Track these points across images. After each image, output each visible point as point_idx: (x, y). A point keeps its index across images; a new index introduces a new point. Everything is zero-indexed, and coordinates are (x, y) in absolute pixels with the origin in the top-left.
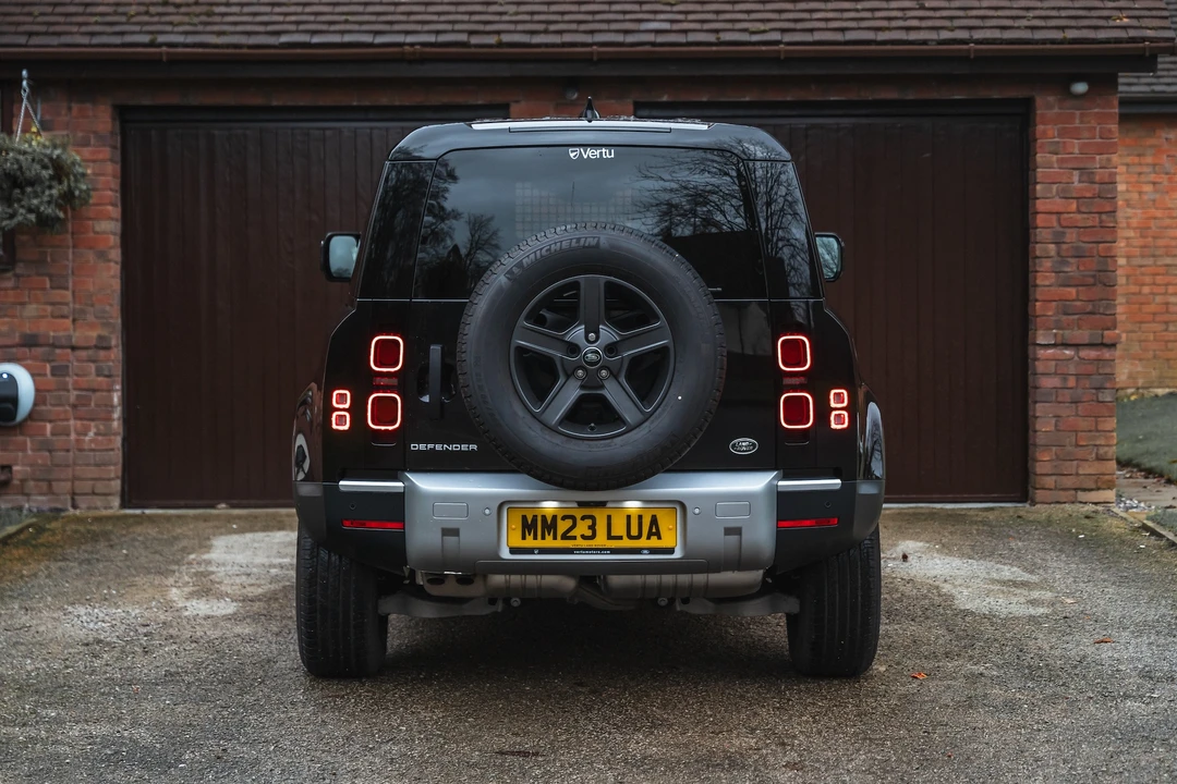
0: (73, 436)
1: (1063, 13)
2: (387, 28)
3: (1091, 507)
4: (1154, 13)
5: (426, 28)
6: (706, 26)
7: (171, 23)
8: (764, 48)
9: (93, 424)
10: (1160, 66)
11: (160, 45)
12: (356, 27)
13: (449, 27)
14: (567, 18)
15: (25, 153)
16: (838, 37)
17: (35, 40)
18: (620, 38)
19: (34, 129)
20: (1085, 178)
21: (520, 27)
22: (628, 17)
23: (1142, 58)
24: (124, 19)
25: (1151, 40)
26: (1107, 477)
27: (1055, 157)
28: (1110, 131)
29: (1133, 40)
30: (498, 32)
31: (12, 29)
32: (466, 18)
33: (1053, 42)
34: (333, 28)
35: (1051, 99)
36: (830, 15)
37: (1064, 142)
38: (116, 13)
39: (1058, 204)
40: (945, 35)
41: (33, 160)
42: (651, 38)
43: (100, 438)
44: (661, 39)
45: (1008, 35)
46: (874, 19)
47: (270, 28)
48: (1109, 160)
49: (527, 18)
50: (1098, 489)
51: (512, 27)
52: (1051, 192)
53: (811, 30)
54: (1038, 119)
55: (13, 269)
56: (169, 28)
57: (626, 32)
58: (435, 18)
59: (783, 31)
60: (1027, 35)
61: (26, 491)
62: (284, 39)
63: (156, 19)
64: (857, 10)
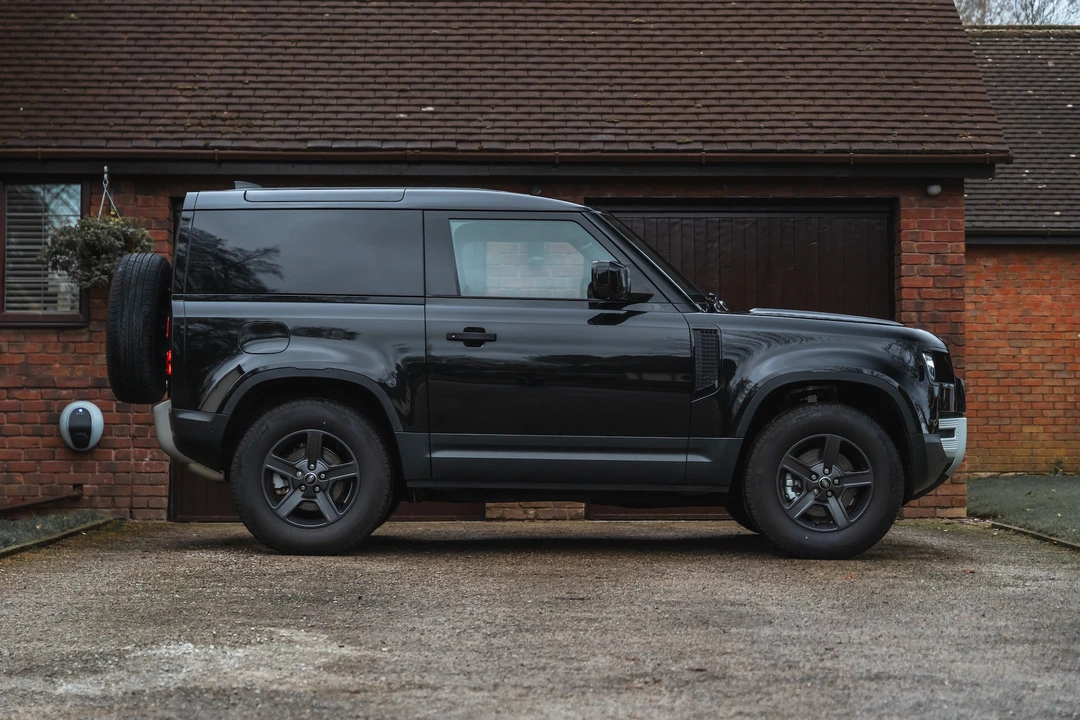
0: (133, 461)
1: (922, 132)
2: (392, 137)
3: (947, 521)
4: (992, 132)
5: (422, 137)
6: (642, 139)
7: (220, 132)
8: (689, 154)
9: (149, 451)
10: (997, 171)
11: (213, 148)
12: (368, 137)
13: (441, 137)
14: (532, 131)
15: (102, 228)
16: (747, 147)
17: (112, 144)
18: (576, 146)
19: (113, 213)
20: (939, 261)
21: (496, 138)
22: (580, 131)
23: (982, 166)
24: (182, 129)
25: (991, 151)
26: (960, 497)
27: (915, 244)
28: (958, 224)
29: (976, 151)
30: (480, 141)
31: (94, 135)
32: (453, 130)
33: (914, 152)
34: (348, 137)
35: (912, 198)
36: (740, 131)
37: (923, 233)
38: (174, 125)
39: (918, 281)
40: (830, 146)
41: (109, 234)
42: (600, 146)
43: (154, 462)
44: (607, 147)
45: (878, 147)
46: (773, 134)
47: (298, 137)
48: (958, 246)
49: (502, 131)
50: (953, 507)
51: (490, 138)
52: (913, 271)
53: (725, 142)
54: (902, 214)
55: (87, 326)
56: (219, 136)
57: (581, 142)
58: (429, 130)
59: (704, 142)
60: (895, 147)
61: (94, 505)
62: (310, 144)
63: (208, 129)
64: (760, 128)
